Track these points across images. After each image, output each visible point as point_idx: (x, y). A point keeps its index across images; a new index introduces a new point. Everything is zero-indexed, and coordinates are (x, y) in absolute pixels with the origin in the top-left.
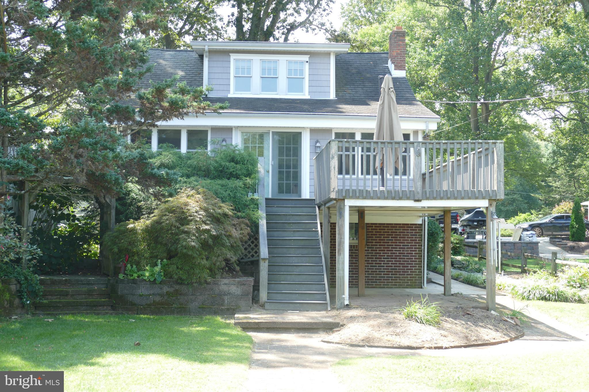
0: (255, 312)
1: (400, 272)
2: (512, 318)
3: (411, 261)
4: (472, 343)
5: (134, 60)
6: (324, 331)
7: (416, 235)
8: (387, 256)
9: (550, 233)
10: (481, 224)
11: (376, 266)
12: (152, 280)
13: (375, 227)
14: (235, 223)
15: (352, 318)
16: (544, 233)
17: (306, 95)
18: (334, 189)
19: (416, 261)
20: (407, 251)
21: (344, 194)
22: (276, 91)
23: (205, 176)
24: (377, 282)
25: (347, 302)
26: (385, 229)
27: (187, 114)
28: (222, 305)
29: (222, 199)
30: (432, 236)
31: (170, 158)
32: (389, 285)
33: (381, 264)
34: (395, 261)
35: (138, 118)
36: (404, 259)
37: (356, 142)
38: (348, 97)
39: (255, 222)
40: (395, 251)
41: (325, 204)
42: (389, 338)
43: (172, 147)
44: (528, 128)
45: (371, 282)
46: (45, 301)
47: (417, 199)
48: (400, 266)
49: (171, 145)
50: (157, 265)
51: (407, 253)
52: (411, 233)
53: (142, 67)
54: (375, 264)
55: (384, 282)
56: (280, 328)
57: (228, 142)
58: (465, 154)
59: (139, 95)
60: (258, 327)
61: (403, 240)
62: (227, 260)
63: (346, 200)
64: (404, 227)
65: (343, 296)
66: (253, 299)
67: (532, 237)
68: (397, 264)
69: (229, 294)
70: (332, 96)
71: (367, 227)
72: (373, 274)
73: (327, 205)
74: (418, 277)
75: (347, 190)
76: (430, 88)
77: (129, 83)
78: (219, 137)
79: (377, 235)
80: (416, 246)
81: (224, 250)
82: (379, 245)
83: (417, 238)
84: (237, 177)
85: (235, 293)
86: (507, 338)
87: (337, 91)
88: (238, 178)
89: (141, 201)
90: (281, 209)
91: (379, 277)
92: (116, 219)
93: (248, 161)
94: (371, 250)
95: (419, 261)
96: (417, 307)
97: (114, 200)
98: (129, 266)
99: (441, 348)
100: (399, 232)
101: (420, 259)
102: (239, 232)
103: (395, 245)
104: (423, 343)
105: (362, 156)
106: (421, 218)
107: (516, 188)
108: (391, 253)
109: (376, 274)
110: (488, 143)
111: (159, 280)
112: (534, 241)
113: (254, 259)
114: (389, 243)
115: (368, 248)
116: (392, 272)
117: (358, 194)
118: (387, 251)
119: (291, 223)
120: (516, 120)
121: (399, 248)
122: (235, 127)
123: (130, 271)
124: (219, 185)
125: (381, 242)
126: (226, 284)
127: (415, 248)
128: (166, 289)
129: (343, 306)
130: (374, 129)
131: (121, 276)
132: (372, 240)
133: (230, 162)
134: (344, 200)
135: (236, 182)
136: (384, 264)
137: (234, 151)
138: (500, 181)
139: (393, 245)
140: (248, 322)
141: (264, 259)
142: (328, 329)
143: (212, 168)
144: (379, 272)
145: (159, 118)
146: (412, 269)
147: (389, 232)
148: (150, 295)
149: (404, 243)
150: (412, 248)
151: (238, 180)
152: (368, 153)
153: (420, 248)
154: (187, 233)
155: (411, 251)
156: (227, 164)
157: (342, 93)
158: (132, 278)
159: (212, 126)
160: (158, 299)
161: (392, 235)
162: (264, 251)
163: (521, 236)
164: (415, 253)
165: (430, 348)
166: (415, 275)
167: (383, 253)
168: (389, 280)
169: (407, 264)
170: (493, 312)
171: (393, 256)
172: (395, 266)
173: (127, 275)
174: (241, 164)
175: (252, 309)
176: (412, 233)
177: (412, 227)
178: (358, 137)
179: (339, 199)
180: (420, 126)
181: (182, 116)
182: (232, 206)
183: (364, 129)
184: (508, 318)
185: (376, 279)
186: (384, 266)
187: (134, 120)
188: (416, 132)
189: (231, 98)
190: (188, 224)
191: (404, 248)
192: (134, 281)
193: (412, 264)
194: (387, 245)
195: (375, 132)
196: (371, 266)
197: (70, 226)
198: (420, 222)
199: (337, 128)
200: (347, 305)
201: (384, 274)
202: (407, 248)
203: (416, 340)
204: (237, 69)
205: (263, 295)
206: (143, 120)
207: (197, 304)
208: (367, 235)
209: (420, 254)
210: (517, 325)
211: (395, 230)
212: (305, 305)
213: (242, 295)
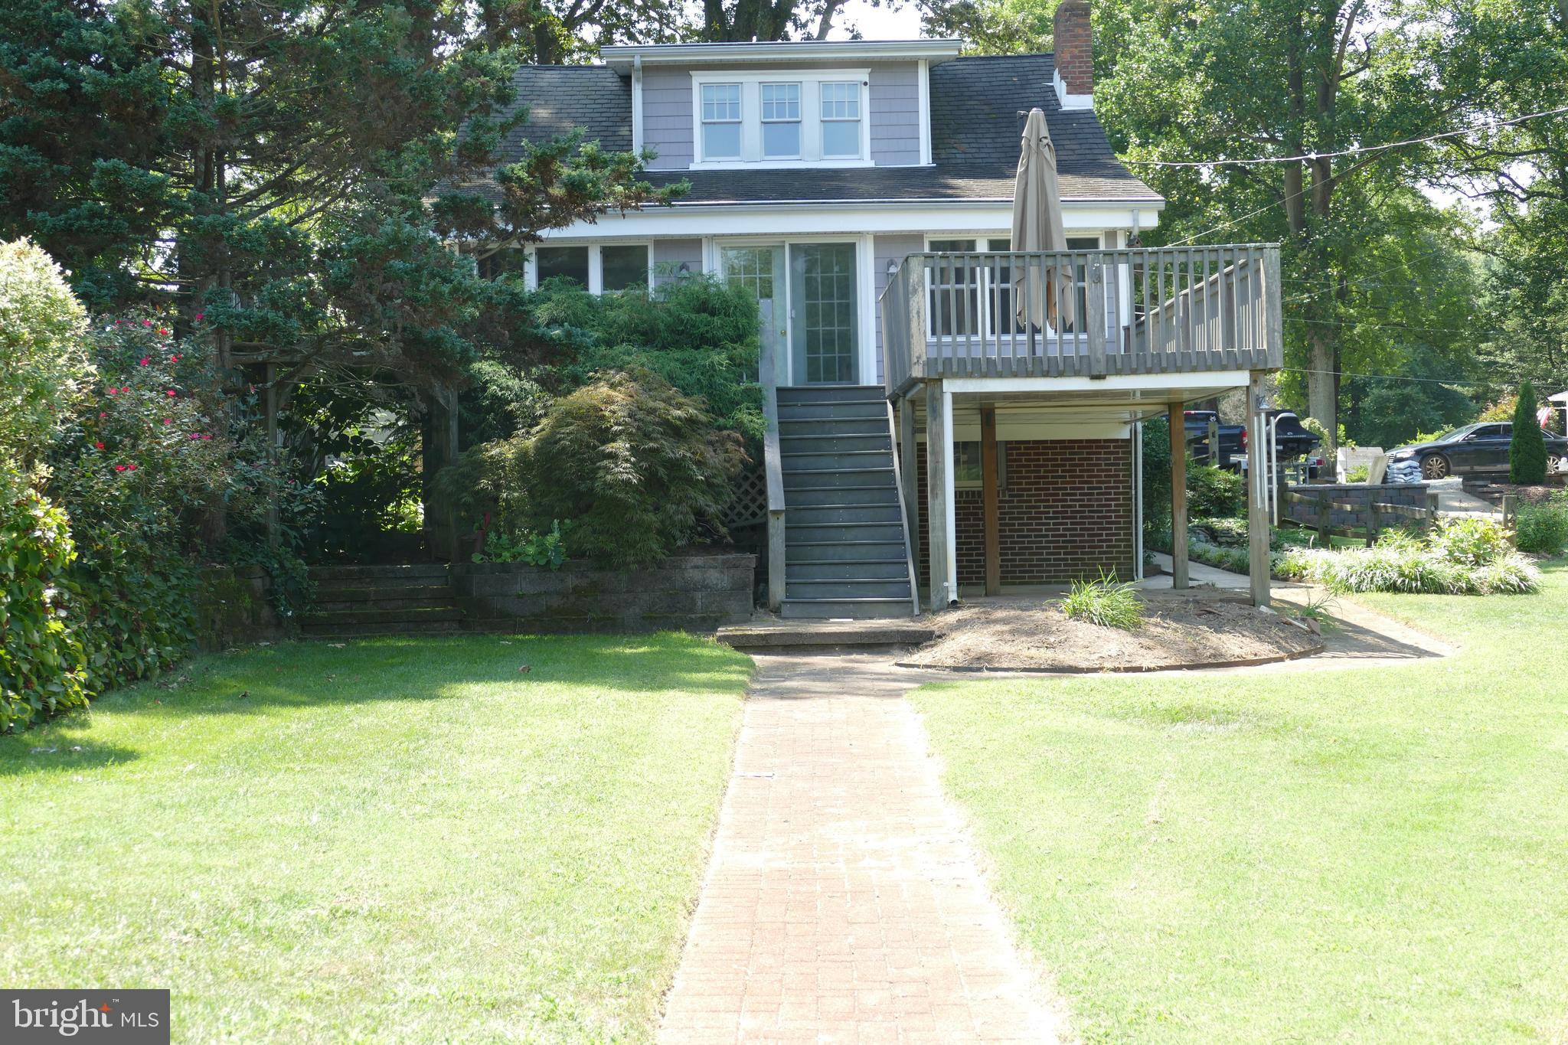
0: (761, 622)
1: (1084, 547)
2: (1303, 620)
3: (1107, 523)
4: (1206, 662)
5: (485, 99)
6: (902, 649)
7: (1118, 464)
8: (1054, 512)
9: (1467, 468)
10: (1293, 449)
11: (1030, 536)
12: (542, 562)
13: (1025, 448)
14: (714, 438)
15: (961, 625)
16: (1452, 468)
17: (864, 160)
18: (919, 358)
19: (1119, 523)
20: (1097, 500)
21: (940, 369)
22: (797, 152)
23: (645, 343)
24: (1032, 571)
25: (953, 596)
26: (1048, 454)
27: (602, 211)
28: (692, 610)
29: (684, 389)
30: (1158, 471)
31: (568, 308)
32: (1059, 577)
33: (1041, 530)
34: (1072, 523)
35: (501, 225)
36: (1093, 517)
37: (977, 257)
38: (959, 161)
39: (753, 438)
40: (1071, 500)
41: (905, 394)
42: (1033, 652)
43: (572, 284)
44: (1432, 218)
45: (1020, 572)
46: (321, 614)
47: (1095, 373)
48: (1083, 535)
49: (569, 278)
50: (550, 531)
51: (1098, 506)
52: (1107, 459)
53: (501, 112)
54: (1028, 530)
55: (1050, 571)
56: (811, 645)
57: (693, 268)
58: (1211, 274)
59: (501, 173)
60: (765, 645)
61: (1088, 477)
62: (700, 514)
63: (945, 382)
64: (1091, 447)
65: (946, 584)
66: (755, 600)
67: (1411, 473)
68: (1076, 529)
69: (706, 587)
70: (925, 159)
71: (1007, 449)
72: (1024, 554)
73: (909, 396)
74: (1125, 558)
75: (946, 359)
76: (1183, 129)
77: (482, 144)
78: (674, 259)
79: (1029, 466)
80: (1118, 488)
81: (692, 493)
82: (1036, 489)
83: (1120, 470)
84: (715, 343)
85: (717, 584)
86: (1282, 654)
87: (935, 147)
88: (716, 346)
89: (512, 401)
90: (812, 409)
91: (1038, 560)
92: (460, 441)
93: (736, 307)
94: (1018, 501)
95: (1125, 522)
96: (1094, 593)
97: (453, 398)
98: (493, 536)
99: (1139, 669)
100: (1080, 459)
101: (1128, 517)
102: (723, 456)
103: (1071, 489)
104: (1101, 660)
105: (992, 291)
106: (1128, 427)
107: (1412, 370)
108: (1062, 506)
109: (1030, 554)
110: (1246, 249)
111: (557, 561)
112: (1416, 483)
113: (757, 521)
114: (1057, 483)
115: (1010, 496)
116: (1067, 547)
117: (969, 368)
118: (1054, 501)
119: (833, 438)
120: (1402, 202)
121: (1081, 494)
122: (707, 236)
123: (496, 547)
124: (677, 360)
125: (1039, 483)
126: (697, 567)
127: (1115, 494)
128: (571, 581)
129: (946, 605)
130: (1008, 230)
131: (476, 558)
132: (1018, 478)
133: (698, 312)
134: (941, 380)
135: (712, 354)
136: (1046, 530)
137: (706, 288)
138: (1274, 330)
139: (1066, 489)
140: (745, 635)
141: (776, 512)
142: (910, 644)
143: (662, 326)
144: (1037, 548)
145: (544, 222)
146: (1111, 541)
147: (1056, 460)
148: (539, 594)
149: (1092, 482)
150: (1110, 494)
151: (718, 350)
152: (1004, 286)
153: (1128, 493)
154: (613, 456)
155: (1106, 500)
156: (693, 316)
157: (948, 151)
158: (499, 561)
159: (655, 236)
160: (556, 602)
161: (1065, 465)
162: (776, 498)
163: (1386, 473)
164: (1116, 505)
165: (1116, 670)
166: (1117, 552)
167: (1045, 507)
168: (1060, 565)
169: (1099, 529)
170: (1263, 609)
171: (1066, 512)
172: (1071, 535)
173: (489, 555)
174: (722, 316)
175: (753, 618)
176: (1109, 459)
177: (1109, 447)
178: (982, 248)
179: (931, 380)
180: (1121, 220)
181: (590, 215)
182: (704, 402)
183: (994, 231)
184: (1296, 619)
185: (1030, 566)
186: (1047, 536)
187: (492, 229)
188: (1111, 234)
189: (696, 173)
190: (614, 441)
191: (1092, 494)
192: (504, 567)
193: (1111, 529)
194: (1054, 489)
195: (1011, 236)
196: (1018, 536)
197: (356, 465)
198: (1125, 434)
199: (935, 232)
200: (954, 602)
201: (1047, 554)
202: (1098, 494)
203: (1088, 656)
204: (707, 106)
205: (777, 588)
206: (510, 228)
207: (637, 610)
208: (1007, 467)
209: (1128, 505)
210: (1313, 632)
211: (1070, 454)
212: (866, 607)
213: (732, 589)
